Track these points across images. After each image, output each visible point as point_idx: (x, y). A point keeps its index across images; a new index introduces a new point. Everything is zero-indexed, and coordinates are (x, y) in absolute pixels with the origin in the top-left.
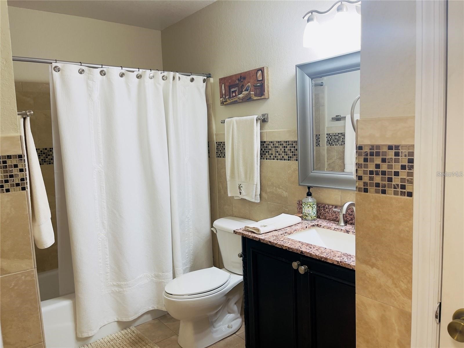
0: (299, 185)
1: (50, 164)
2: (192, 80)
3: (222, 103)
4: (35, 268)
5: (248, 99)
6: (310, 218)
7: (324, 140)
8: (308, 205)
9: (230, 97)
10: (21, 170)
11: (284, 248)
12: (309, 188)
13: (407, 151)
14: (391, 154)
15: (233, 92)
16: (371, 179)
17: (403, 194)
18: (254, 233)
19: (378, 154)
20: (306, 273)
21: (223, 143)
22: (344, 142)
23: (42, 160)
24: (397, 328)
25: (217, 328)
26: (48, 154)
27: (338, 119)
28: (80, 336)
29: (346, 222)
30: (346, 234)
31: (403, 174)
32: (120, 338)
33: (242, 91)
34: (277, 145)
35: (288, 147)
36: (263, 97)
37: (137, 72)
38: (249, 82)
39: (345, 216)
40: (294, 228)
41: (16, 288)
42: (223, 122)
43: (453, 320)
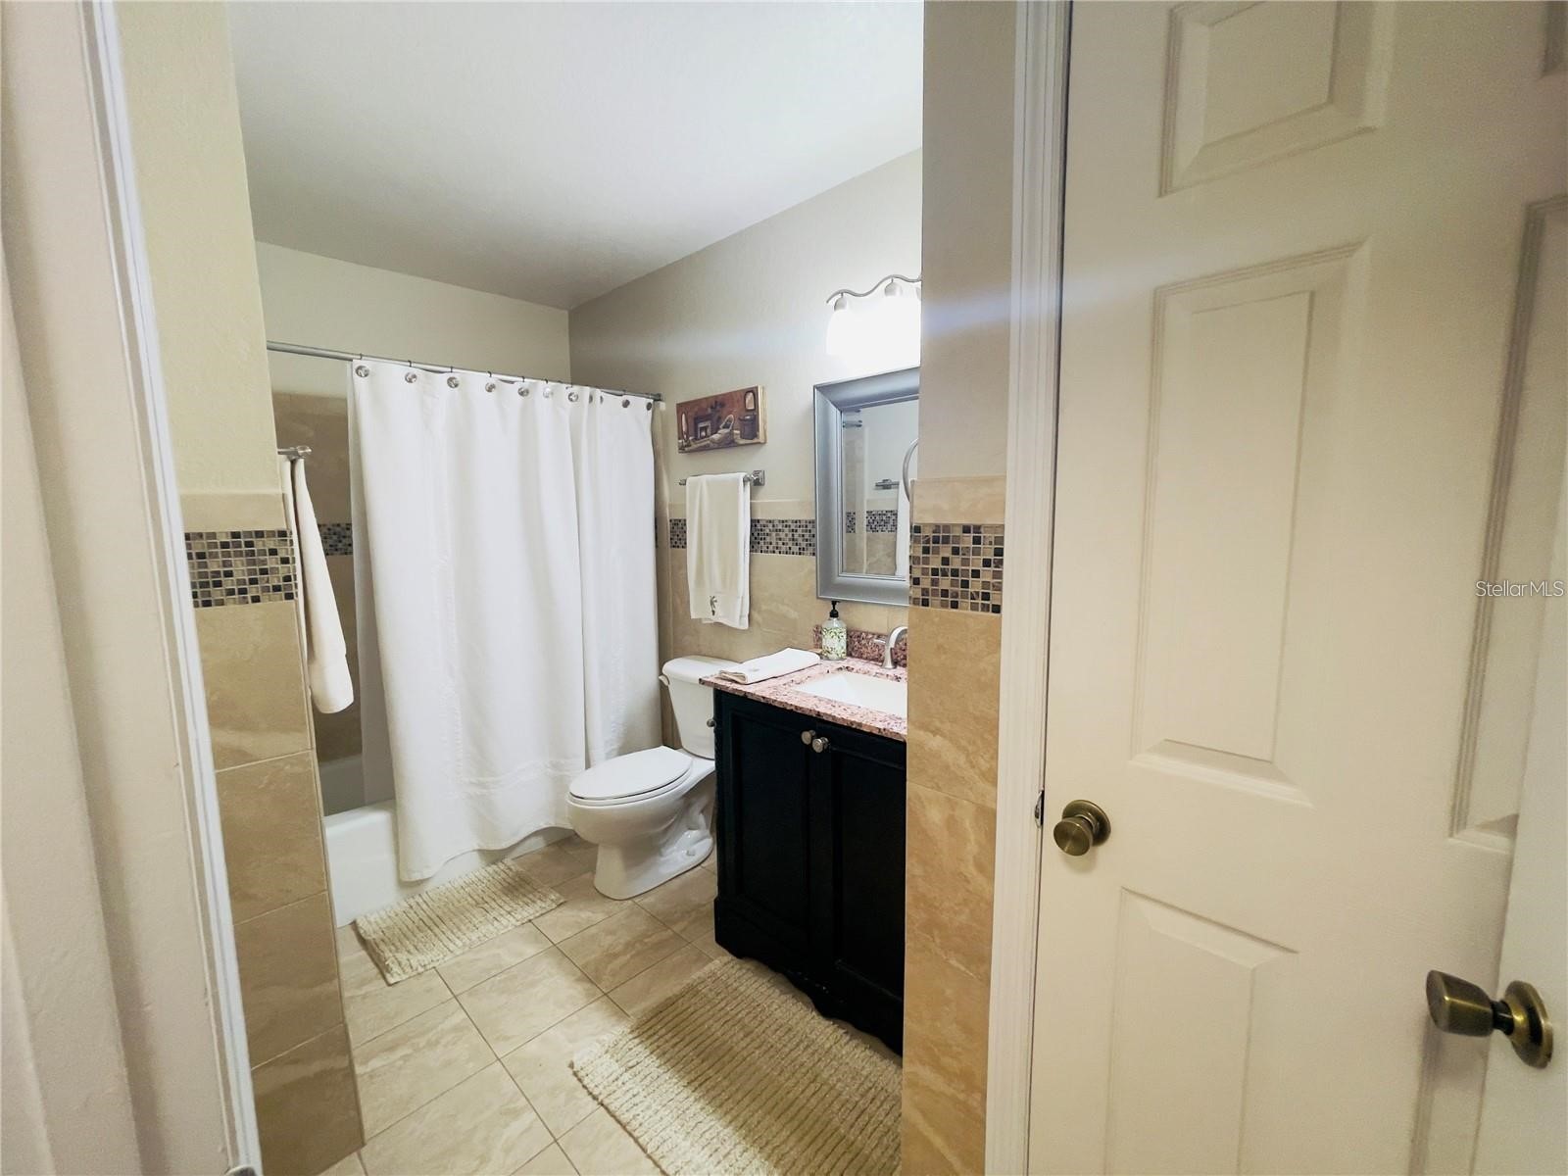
0: (818, 598)
1: (346, 553)
2: (626, 404)
3: (682, 449)
4: (312, 749)
5: (729, 443)
6: (835, 656)
7: (862, 522)
8: (833, 634)
9: (696, 439)
10: (285, 561)
11: (788, 708)
12: (834, 603)
13: (993, 536)
14: (967, 541)
15: (702, 429)
16: (935, 583)
17: (985, 608)
18: (736, 682)
19: (946, 540)
20: (825, 751)
21: (682, 522)
22: (895, 526)
23: (331, 546)
24: (972, 838)
25: (667, 857)
26: (343, 534)
27: (885, 485)
28: (406, 878)
29: (895, 663)
30: (896, 682)
31: (987, 575)
32: (485, 881)
33: (719, 429)
34: (780, 527)
35: (800, 530)
36: (755, 440)
37: (520, 383)
38: (730, 413)
39: (893, 652)
40: (806, 673)
41: (272, 787)
42: (683, 483)
43: (1064, 817)
